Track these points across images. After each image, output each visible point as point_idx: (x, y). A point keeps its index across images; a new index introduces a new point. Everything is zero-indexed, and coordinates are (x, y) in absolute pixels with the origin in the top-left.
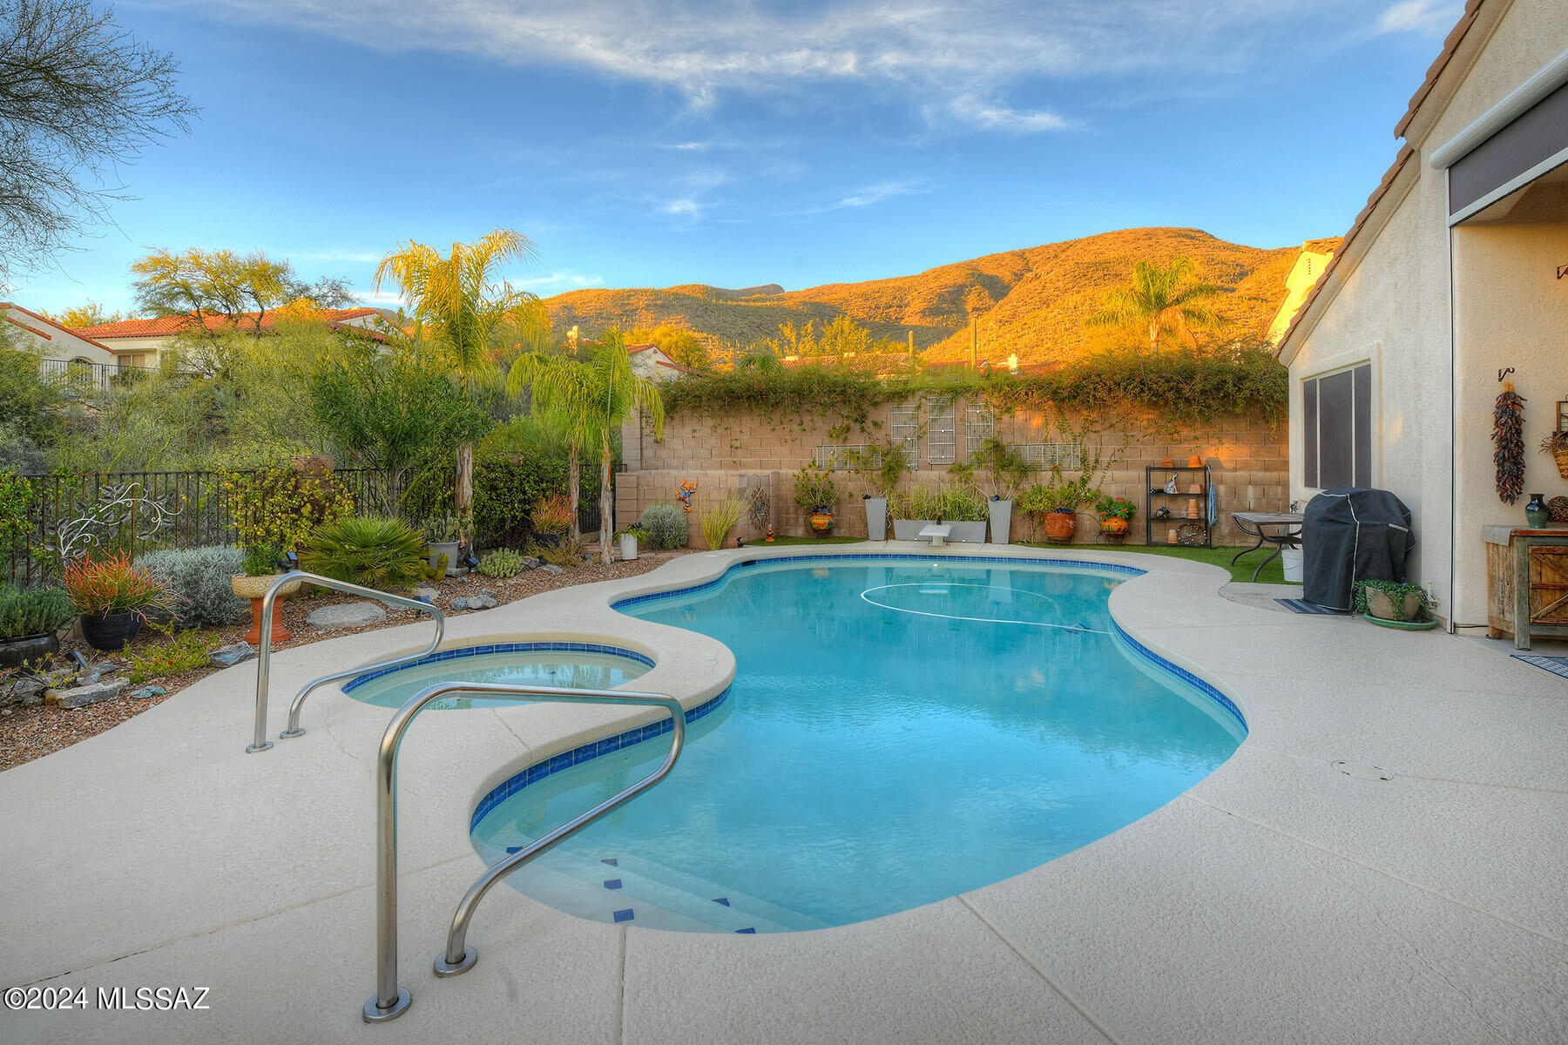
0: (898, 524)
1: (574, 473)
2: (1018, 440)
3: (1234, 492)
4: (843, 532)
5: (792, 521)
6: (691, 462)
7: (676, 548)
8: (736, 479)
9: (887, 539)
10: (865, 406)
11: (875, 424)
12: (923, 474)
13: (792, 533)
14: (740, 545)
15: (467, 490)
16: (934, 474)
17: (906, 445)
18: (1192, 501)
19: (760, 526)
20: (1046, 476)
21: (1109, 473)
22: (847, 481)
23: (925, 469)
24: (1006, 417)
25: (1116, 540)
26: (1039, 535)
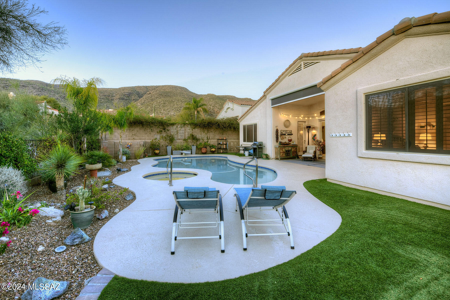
0: (174, 152)
2: (196, 134)
3: (230, 144)
4: (161, 154)
9: (172, 154)
10: (165, 126)
11: (168, 130)
14: (144, 157)
16: (180, 141)
17: (174, 135)
18: (224, 145)
20: (201, 141)
21: (211, 140)
22: (163, 143)
23: (178, 140)
24: (194, 130)
25: (213, 152)
26: (200, 152)
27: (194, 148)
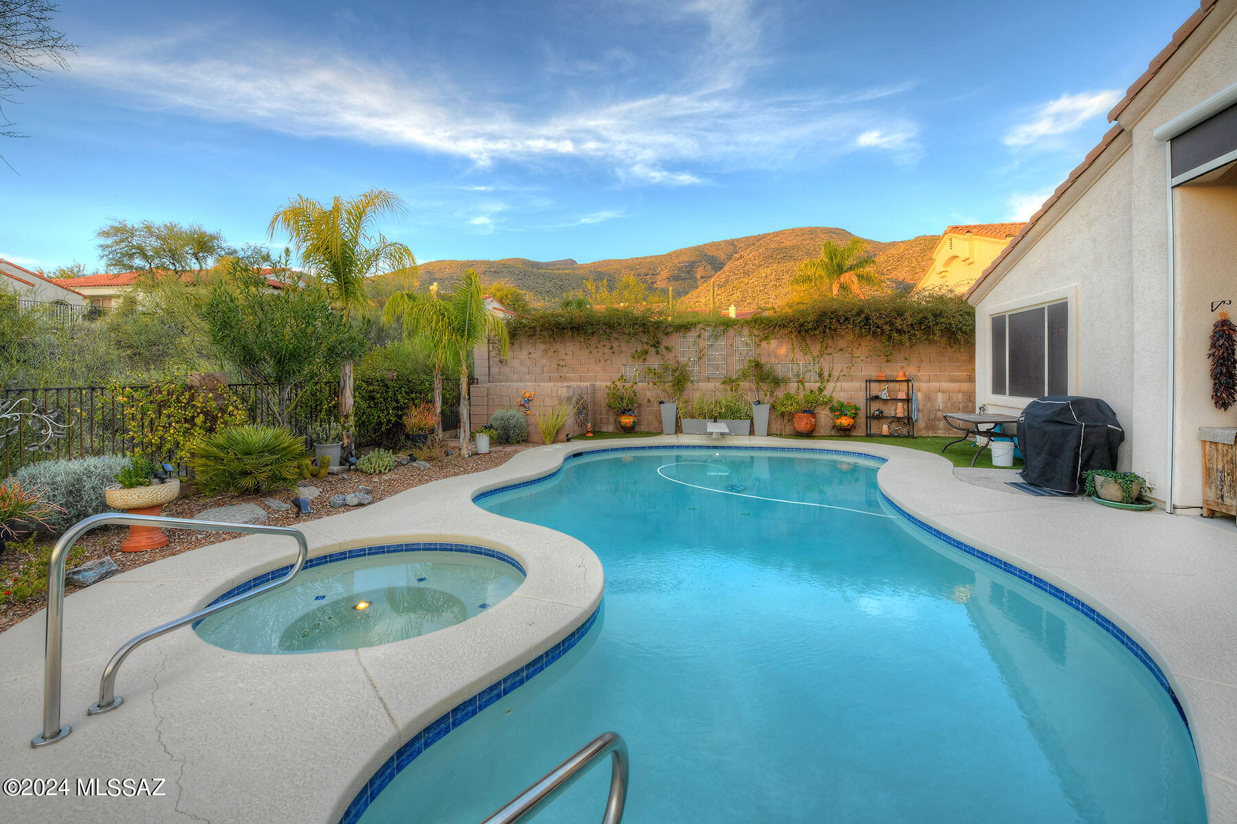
0: (685, 423)
1: (438, 385)
2: (773, 360)
3: (929, 398)
5: (604, 421)
6: (527, 377)
7: (518, 442)
8: (565, 389)
9: (676, 433)
10: (660, 335)
11: (667, 348)
12: (703, 385)
13: (604, 429)
14: (568, 440)
15: (349, 400)
16: (711, 385)
17: (690, 363)
18: (900, 404)
19: (582, 424)
20: (793, 386)
21: (839, 384)
22: (647, 390)
23: (704, 381)
24: (764, 344)
25: (845, 433)
26: (788, 429)
27: (761, 414)
